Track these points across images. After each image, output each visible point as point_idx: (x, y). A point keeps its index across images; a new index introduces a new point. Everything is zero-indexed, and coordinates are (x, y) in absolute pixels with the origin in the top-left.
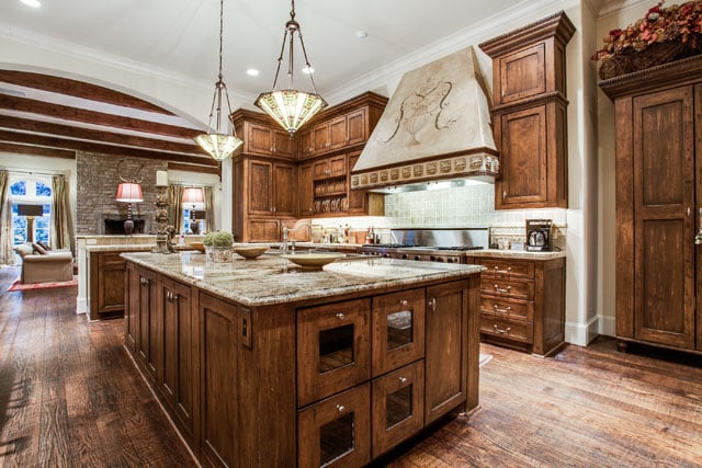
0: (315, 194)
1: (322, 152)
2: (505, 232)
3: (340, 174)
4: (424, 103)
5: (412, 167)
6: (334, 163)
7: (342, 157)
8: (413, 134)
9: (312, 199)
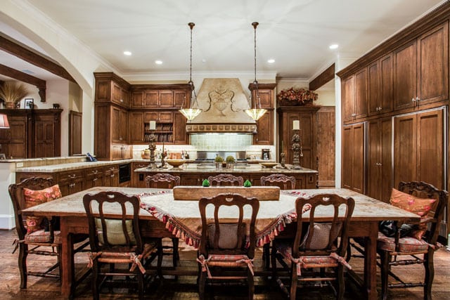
0: (145, 130)
1: (151, 107)
2: (251, 153)
3: (168, 121)
4: (221, 97)
5: (224, 126)
6: (164, 115)
7: (169, 112)
8: (221, 111)
9: (143, 134)
